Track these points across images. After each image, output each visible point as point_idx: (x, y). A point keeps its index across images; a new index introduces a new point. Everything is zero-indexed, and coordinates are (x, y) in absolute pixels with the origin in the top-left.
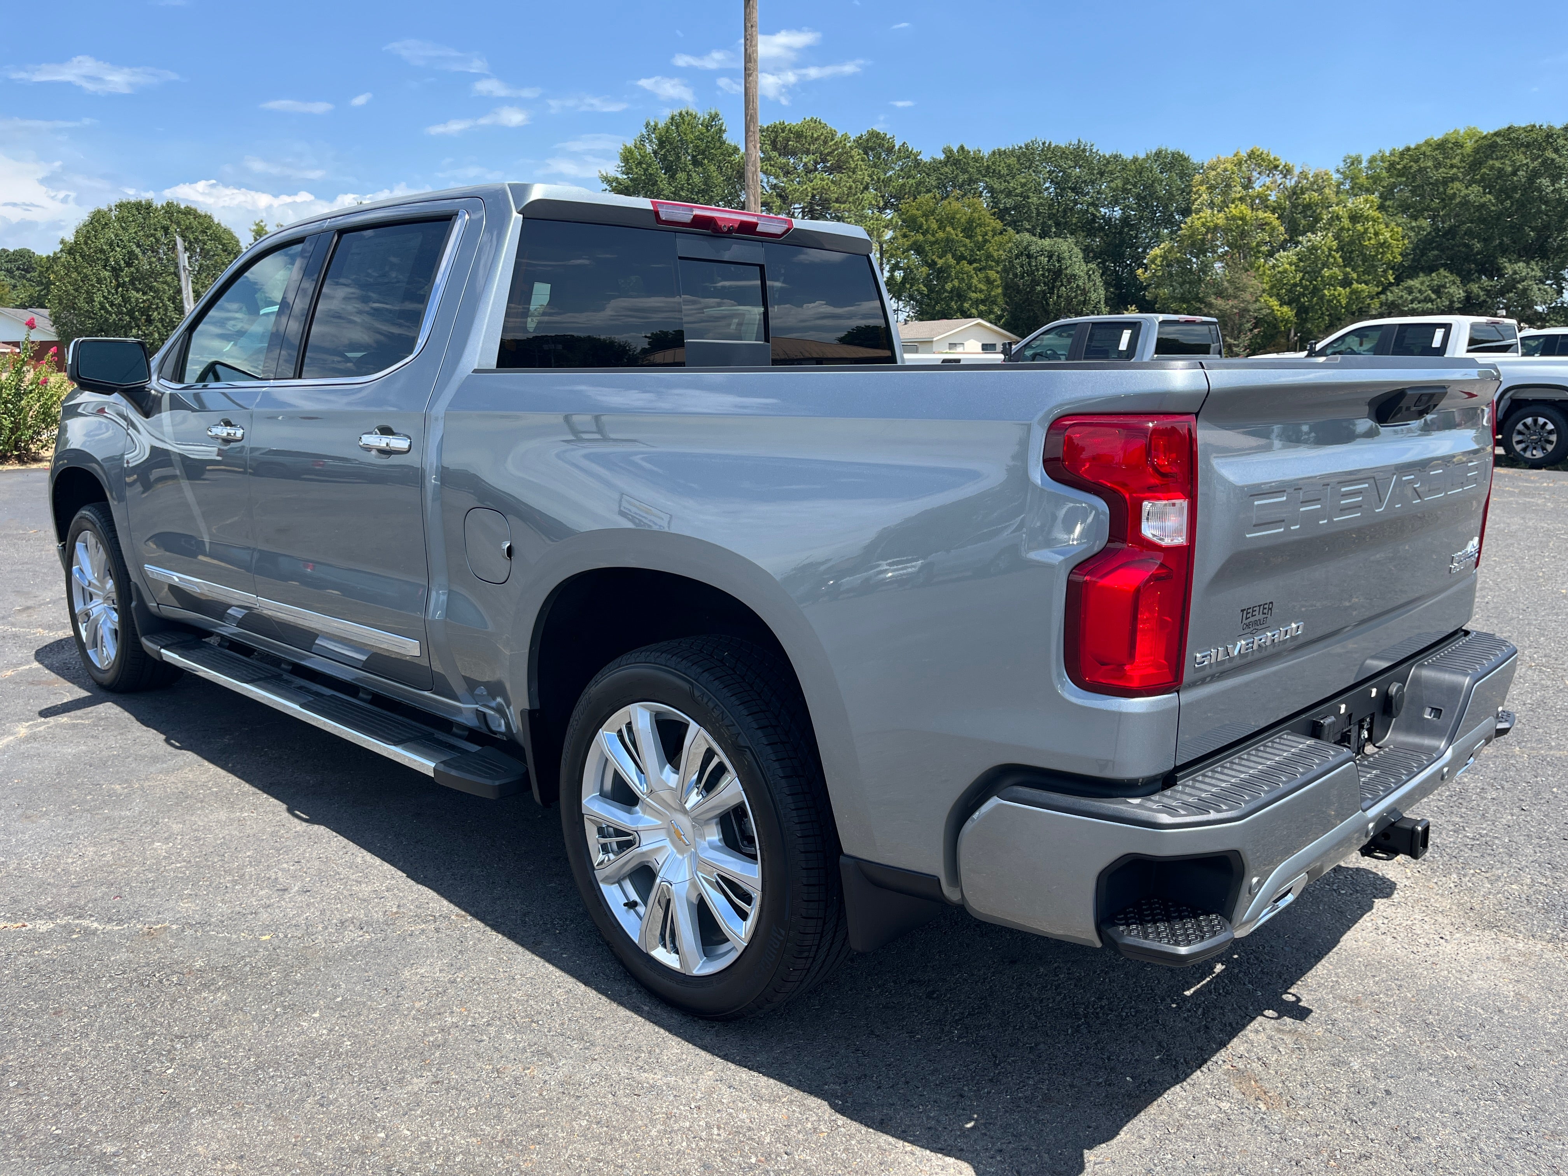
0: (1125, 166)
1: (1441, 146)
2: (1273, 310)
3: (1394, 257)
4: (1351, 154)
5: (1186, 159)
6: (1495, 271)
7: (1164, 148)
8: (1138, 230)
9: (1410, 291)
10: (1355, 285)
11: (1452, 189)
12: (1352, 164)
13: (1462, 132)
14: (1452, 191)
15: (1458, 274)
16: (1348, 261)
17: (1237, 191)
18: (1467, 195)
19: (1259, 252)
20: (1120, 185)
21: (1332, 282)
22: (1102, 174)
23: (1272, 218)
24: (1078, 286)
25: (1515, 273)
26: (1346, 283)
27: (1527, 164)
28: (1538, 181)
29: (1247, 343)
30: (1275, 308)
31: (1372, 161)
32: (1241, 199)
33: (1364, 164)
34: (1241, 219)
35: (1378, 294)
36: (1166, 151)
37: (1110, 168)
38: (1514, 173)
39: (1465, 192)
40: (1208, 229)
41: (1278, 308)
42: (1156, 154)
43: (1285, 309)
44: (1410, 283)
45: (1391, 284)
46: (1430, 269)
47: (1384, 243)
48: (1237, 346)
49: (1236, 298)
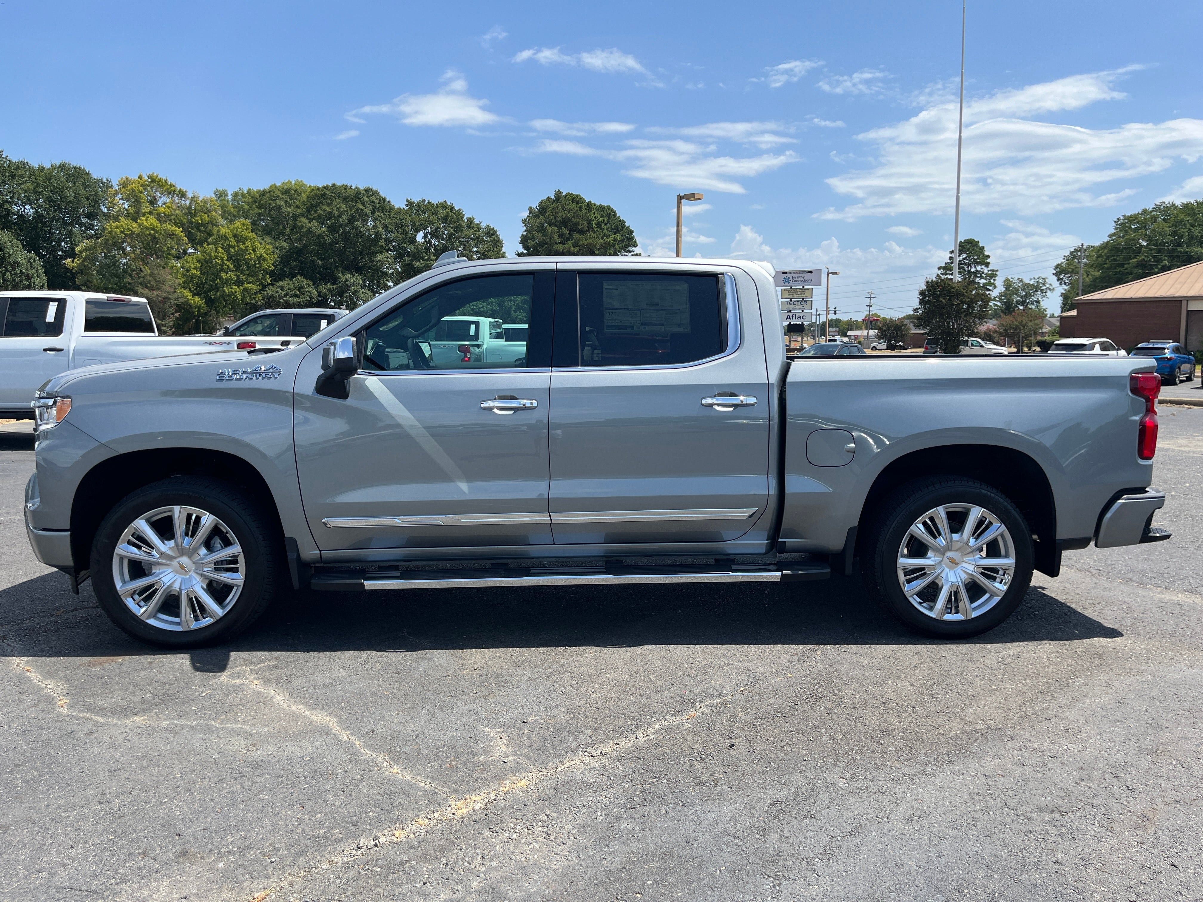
0: (32, 172)
1: (287, 192)
2: (188, 300)
3: (269, 267)
4: (219, 189)
5: (88, 174)
6: (334, 280)
7: (67, 162)
8: (51, 227)
9: (282, 288)
10: (246, 285)
11: (300, 222)
12: (221, 196)
13: (293, 182)
14: (300, 224)
15: (311, 280)
16: (237, 268)
17: (146, 208)
18: (311, 228)
19: (170, 254)
20: (31, 187)
21: (227, 282)
22: (13, 177)
23: (178, 231)
24: (21, 272)
25: (347, 280)
26: (239, 283)
27: (347, 211)
28: (356, 223)
29: (171, 324)
30: (190, 298)
31: (235, 195)
32: (150, 213)
33: (230, 197)
34: (153, 229)
35: (260, 290)
36: (69, 164)
37: (19, 172)
38: (340, 216)
39: (308, 225)
40: (126, 235)
41: (191, 298)
42: (60, 166)
43: (197, 298)
44: (280, 283)
45: (269, 284)
46: (292, 276)
47: (261, 256)
48: (164, 326)
49: (158, 289)
